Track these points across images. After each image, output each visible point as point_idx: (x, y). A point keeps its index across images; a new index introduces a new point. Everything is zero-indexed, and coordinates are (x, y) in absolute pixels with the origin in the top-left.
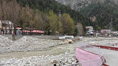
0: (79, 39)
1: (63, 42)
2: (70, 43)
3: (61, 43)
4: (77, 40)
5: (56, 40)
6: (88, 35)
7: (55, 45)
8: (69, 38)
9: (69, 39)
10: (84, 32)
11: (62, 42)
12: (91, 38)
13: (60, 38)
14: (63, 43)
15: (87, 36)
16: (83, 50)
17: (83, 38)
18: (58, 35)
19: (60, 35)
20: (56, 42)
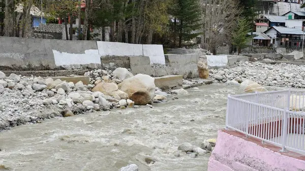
0: (201, 70)
1: (87, 94)
2: (140, 99)
3: (69, 101)
4: (189, 77)
5: (29, 71)
6: (265, 43)
7: (26, 116)
8: (126, 63)
9: (128, 66)
10: (242, 21)
11: (76, 95)
12: (286, 70)
13: (62, 59)
14: (88, 104)
15: (263, 52)
16: (270, 146)
17: (230, 65)
18: (44, 35)
19: (58, 36)
20: (29, 91)
